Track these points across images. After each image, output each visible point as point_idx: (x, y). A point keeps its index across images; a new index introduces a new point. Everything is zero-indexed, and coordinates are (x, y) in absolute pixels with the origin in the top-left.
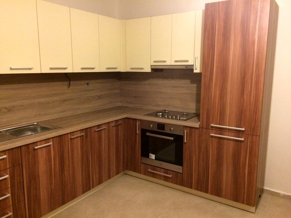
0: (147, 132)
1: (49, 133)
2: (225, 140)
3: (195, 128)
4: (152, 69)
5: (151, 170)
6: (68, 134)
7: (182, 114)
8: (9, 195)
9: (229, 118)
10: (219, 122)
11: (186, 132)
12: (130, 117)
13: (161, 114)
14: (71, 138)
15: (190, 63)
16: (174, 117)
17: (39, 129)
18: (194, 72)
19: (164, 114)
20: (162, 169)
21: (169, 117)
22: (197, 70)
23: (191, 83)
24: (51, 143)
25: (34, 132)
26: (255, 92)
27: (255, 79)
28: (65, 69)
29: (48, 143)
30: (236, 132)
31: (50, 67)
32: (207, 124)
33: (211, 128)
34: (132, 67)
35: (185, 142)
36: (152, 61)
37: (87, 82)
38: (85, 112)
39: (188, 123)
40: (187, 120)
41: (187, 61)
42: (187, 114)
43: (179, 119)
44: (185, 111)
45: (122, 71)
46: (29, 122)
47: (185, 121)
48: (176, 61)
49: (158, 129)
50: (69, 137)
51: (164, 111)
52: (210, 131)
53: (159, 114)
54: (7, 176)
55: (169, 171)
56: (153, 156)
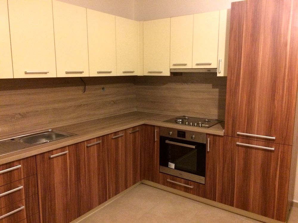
0: (166, 140)
1: (65, 141)
2: (253, 150)
3: (219, 136)
4: (171, 73)
5: (171, 180)
6: (84, 141)
7: (204, 121)
8: (23, 207)
9: (258, 126)
10: (247, 130)
11: (210, 140)
12: (148, 124)
13: (181, 120)
14: (87, 146)
15: (213, 66)
16: (196, 124)
17: (54, 136)
18: (218, 76)
19: (184, 120)
20: (182, 180)
21: (190, 123)
22: (221, 74)
23: (213, 88)
24: (67, 152)
25: (49, 140)
26: (287, 97)
27: (288, 83)
28: (81, 73)
29: (64, 151)
30: (265, 141)
31: (66, 71)
32: (232, 132)
33: (237, 137)
34: (150, 71)
35: (208, 151)
36: (172, 64)
37: (102, 86)
38: (100, 118)
39: (212, 131)
40: (210, 128)
41: (210, 64)
42: (209, 121)
43: (201, 126)
44: (206, 117)
45: (139, 75)
46: (44, 129)
47: (208, 128)
48: (197, 65)
49: (178, 136)
50: (85, 145)
51: (184, 117)
52: (236, 139)
53: (179, 120)
54: (22, 187)
55: (189, 181)
56: (172, 166)
